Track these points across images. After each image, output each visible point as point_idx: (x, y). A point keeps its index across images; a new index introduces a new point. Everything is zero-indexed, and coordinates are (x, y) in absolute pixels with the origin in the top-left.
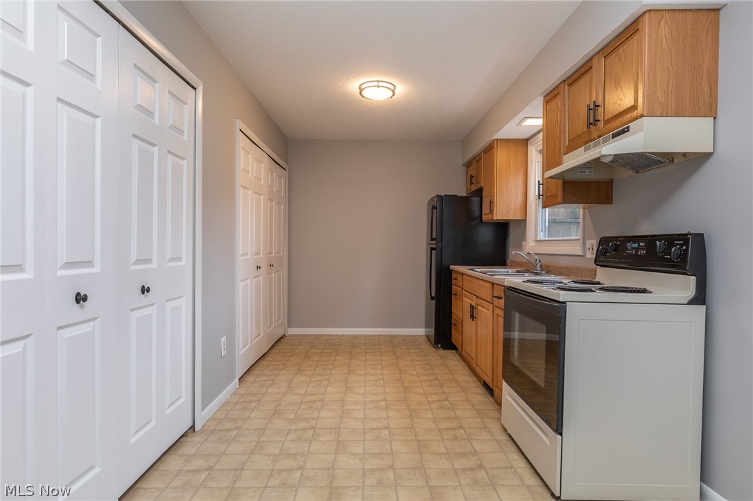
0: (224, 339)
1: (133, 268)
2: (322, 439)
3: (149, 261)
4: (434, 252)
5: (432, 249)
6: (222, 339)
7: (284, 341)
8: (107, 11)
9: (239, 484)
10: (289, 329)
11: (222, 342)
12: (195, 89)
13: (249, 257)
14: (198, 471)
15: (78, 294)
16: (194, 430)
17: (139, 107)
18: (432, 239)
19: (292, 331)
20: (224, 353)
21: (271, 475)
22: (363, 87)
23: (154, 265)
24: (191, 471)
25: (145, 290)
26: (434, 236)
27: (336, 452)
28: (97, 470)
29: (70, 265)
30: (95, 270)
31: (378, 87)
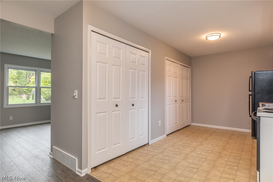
0: (160, 121)
1: (130, 100)
2: (181, 155)
3: (135, 98)
4: (251, 96)
5: (250, 95)
6: (159, 121)
7: (189, 127)
8: (123, 43)
9: (152, 159)
10: (192, 123)
11: (159, 123)
12: (148, 52)
13: (172, 97)
14: (145, 153)
15: (116, 105)
16: (149, 145)
17: (132, 62)
18: (250, 91)
19: (193, 124)
20: (160, 125)
21: (161, 159)
22: (207, 36)
23: (136, 99)
24: (143, 153)
25: (133, 105)
26: (251, 90)
27: (183, 160)
28: (120, 144)
29: (115, 98)
30: (120, 100)
31: (212, 36)
